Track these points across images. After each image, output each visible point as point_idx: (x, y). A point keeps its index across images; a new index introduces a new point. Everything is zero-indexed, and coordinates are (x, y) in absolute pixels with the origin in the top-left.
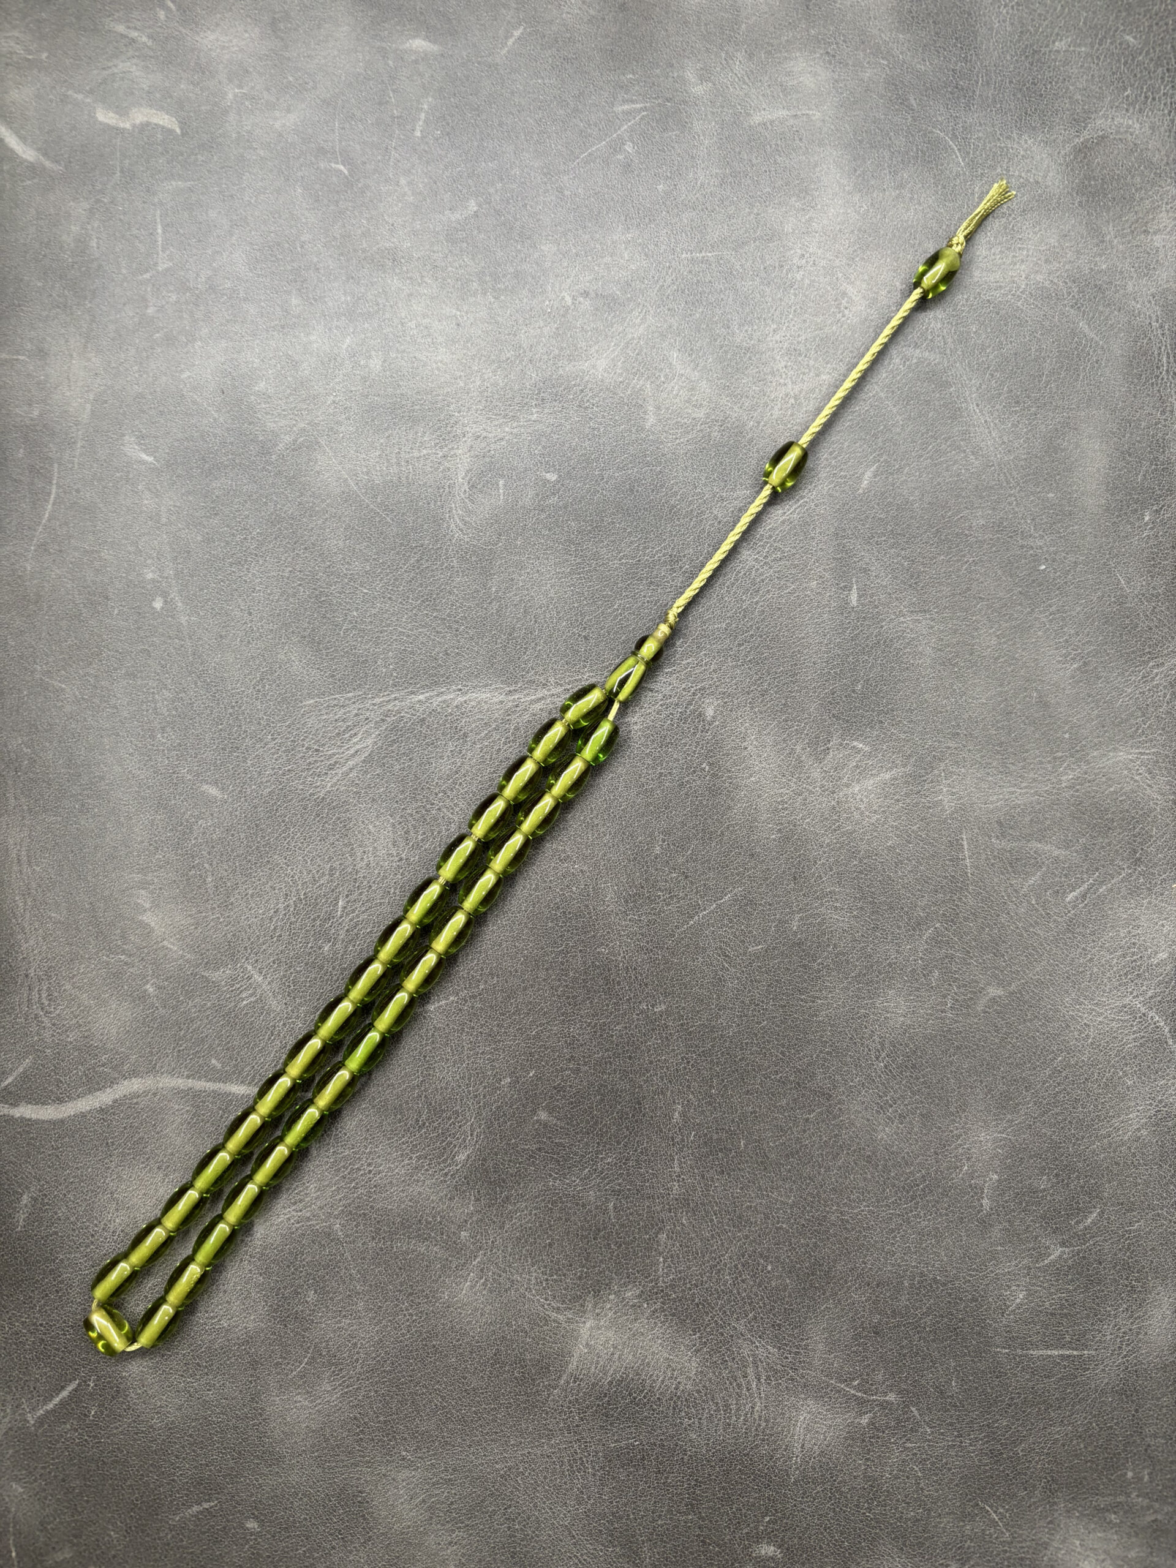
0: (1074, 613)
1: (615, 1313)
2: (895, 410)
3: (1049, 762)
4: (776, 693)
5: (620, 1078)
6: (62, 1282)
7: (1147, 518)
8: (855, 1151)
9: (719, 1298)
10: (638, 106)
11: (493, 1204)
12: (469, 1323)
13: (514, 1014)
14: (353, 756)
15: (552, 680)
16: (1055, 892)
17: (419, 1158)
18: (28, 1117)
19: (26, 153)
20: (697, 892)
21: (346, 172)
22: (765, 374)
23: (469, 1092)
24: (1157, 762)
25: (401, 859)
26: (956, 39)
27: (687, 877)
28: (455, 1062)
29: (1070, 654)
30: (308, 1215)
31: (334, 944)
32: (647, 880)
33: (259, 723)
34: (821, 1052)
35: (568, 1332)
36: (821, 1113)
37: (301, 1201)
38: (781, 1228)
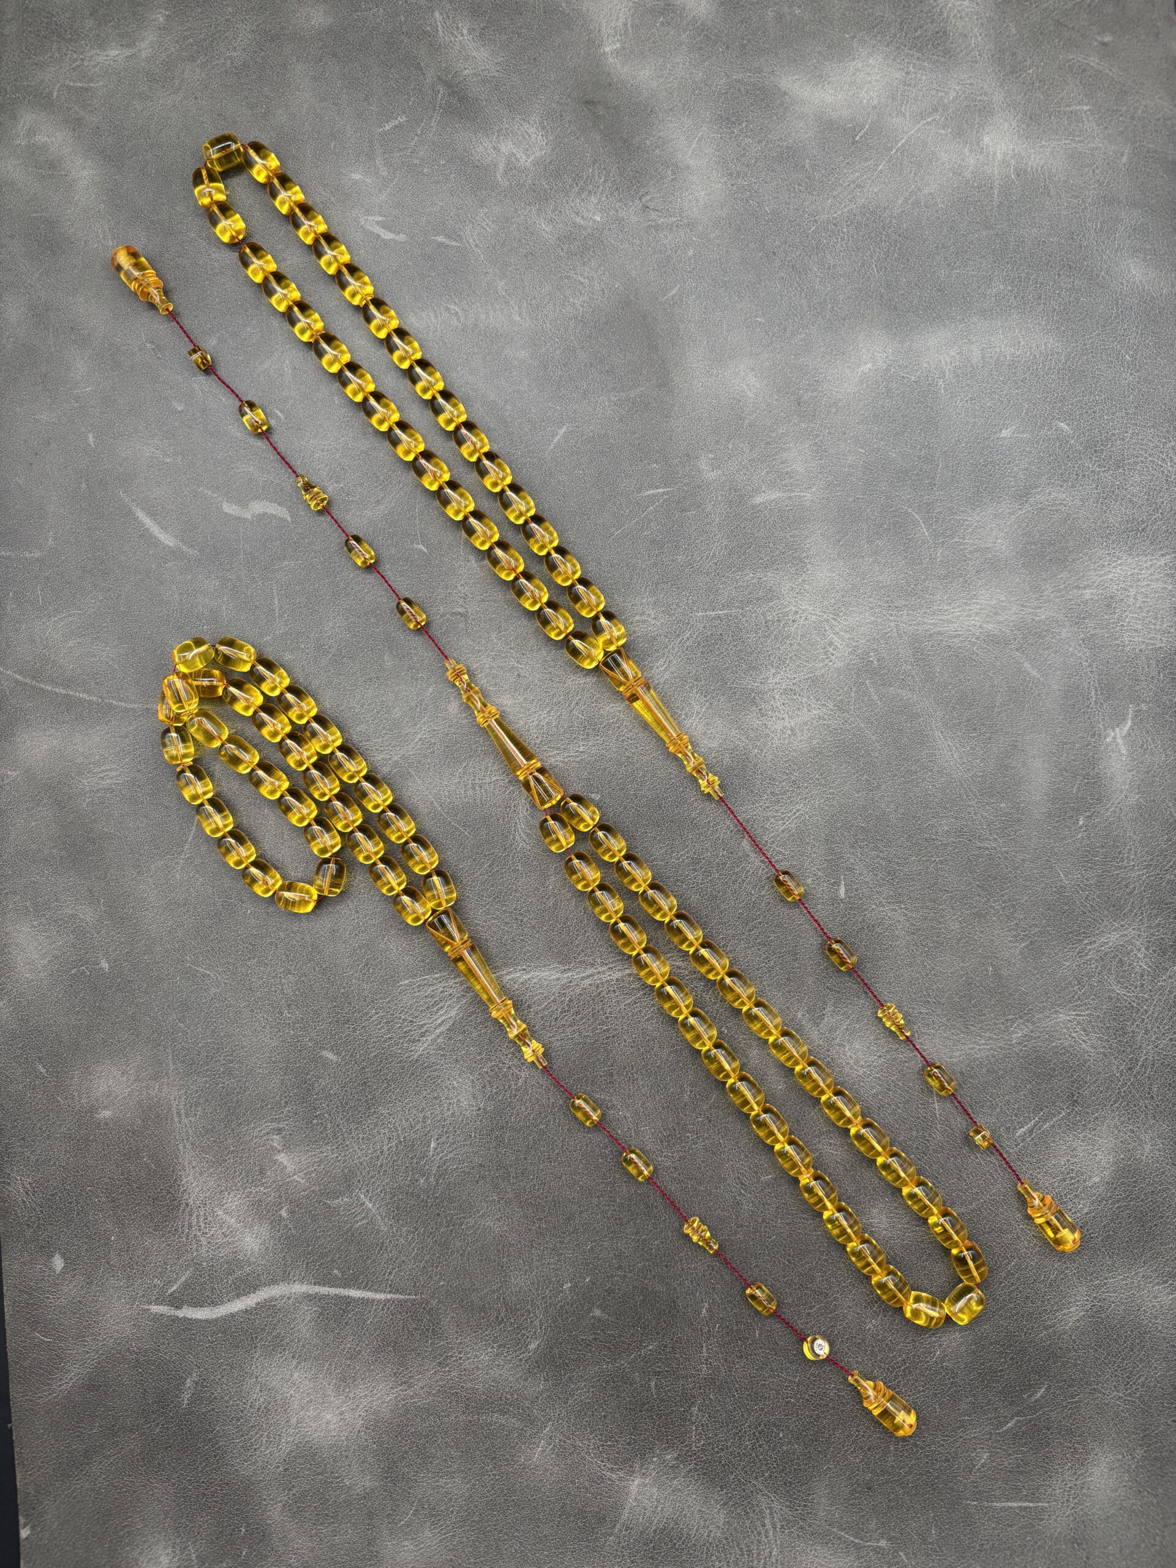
0: (1023, 901)
1: (658, 1473)
2: (874, 738)
3: (1003, 1023)
4: (781, 969)
5: (658, 1282)
6: (218, 1449)
7: (1081, 823)
8: (848, 1338)
9: (741, 1460)
10: (661, 490)
11: (559, 1384)
12: (541, 1481)
13: (573, 1233)
14: (440, 1025)
15: (599, 960)
16: (1007, 1128)
17: (499, 1346)
18: (190, 1317)
19: (167, 539)
20: (719, 1133)
21: (425, 550)
22: (766, 711)
23: (538, 1295)
24: (1091, 1021)
25: (480, 1109)
26: (921, 430)
27: (710, 1121)
28: (526, 1271)
29: (1019, 934)
30: (411, 1394)
31: (428, 1178)
32: (678, 1124)
33: (365, 1001)
34: (819, 1259)
35: (620, 1488)
36: (820, 1309)
37: (405, 1383)
38: (788, 1402)
